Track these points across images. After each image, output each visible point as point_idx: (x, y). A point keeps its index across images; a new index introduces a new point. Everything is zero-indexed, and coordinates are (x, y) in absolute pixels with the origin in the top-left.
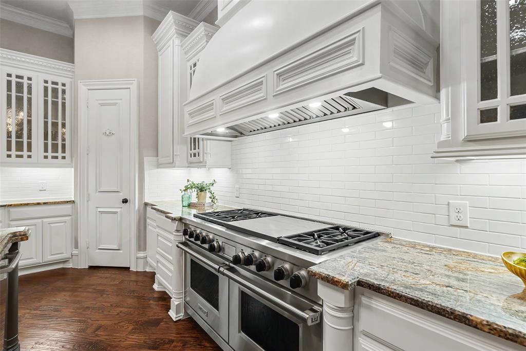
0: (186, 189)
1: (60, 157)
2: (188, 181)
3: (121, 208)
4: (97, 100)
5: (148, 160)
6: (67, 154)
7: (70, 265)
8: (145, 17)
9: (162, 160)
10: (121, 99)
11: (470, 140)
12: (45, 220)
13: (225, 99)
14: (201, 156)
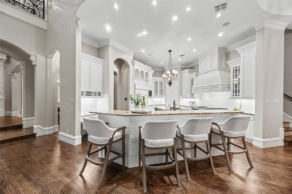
0: (190, 103)
2: (190, 101)
5: (180, 97)
8: (180, 68)
9: (184, 97)
11: (232, 98)
13: (201, 89)
14: (194, 96)
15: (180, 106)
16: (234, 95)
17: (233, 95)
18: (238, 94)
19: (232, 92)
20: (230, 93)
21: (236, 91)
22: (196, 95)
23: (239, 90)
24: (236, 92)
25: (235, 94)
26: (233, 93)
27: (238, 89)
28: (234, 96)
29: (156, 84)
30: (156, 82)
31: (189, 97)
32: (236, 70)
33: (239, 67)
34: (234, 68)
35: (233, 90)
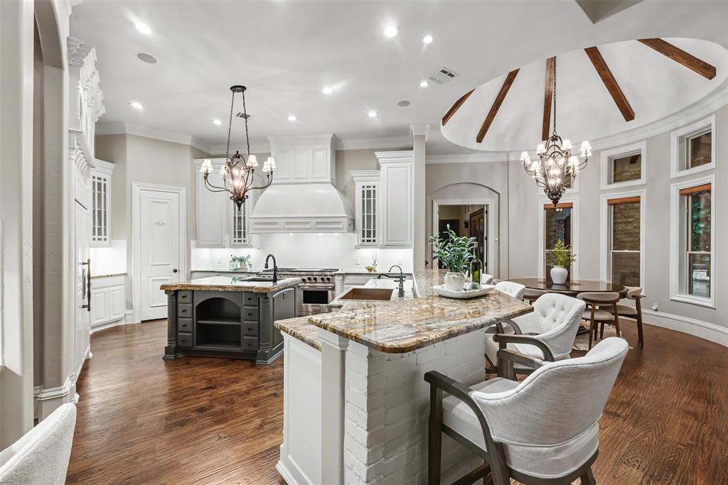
1: (103, 239)
2: (231, 256)
3: (171, 276)
5: (193, 243)
6: (107, 237)
7: (123, 323)
8: (191, 146)
9: (201, 243)
10: (171, 200)
11: (361, 246)
12: (110, 288)
13: (287, 223)
14: (247, 242)
15: (192, 272)
17: (363, 241)
18: (372, 238)
19: (361, 234)
20: (356, 237)
21: (369, 232)
22: (253, 238)
23: (374, 231)
24: (369, 236)
25: (366, 239)
26: (364, 236)
27: (372, 230)
28: (366, 242)
29: (99, 189)
30: (96, 181)
31: (227, 243)
32: (369, 192)
33: (374, 187)
34: (364, 187)
35: (364, 231)
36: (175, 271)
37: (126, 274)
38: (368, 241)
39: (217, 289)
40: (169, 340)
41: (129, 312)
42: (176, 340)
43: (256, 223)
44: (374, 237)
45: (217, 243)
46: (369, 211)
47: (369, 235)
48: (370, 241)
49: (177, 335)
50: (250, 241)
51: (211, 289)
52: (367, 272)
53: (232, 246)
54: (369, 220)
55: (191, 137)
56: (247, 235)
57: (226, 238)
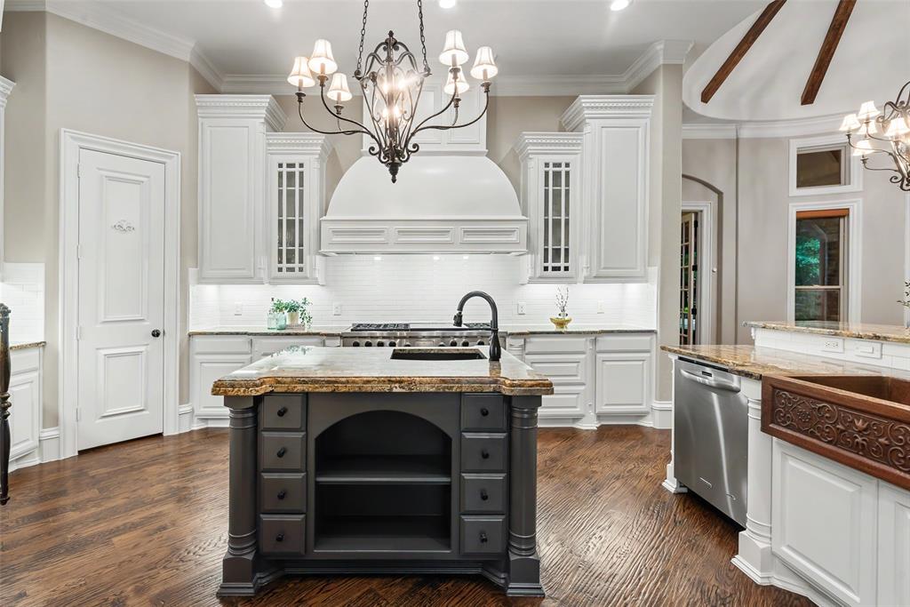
2: (273, 299)
3: (147, 345)
4: (100, 169)
5: (193, 273)
8: (190, 65)
9: (206, 273)
10: (148, 177)
11: (540, 277)
13: (401, 232)
14: (307, 272)
15: (190, 335)
16: (550, 269)
17: (546, 269)
18: (562, 264)
19: (540, 257)
20: (530, 264)
21: (557, 252)
22: (314, 263)
23: (566, 251)
25: (550, 264)
26: (546, 260)
27: (563, 247)
28: (550, 272)
31: (263, 275)
32: (557, 175)
33: (567, 165)
34: (547, 165)
35: (546, 251)
36: (156, 334)
37: (42, 345)
38: (554, 269)
39: (386, 388)
40: (232, 540)
41: (50, 432)
42: (256, 536)
43: (336, 232)
44: (567, 260)
45: (245, 273)
46: (557, 211)
47: (556, 258)
48: (558, 269)
49: (256, 523)
50: (313, 269)
51: (368, 388)
52: (554, 328)
53: (274, 281)
54: (557, 227)
55: (192, 44)
56: (306, 258)
57: (263, 261)
